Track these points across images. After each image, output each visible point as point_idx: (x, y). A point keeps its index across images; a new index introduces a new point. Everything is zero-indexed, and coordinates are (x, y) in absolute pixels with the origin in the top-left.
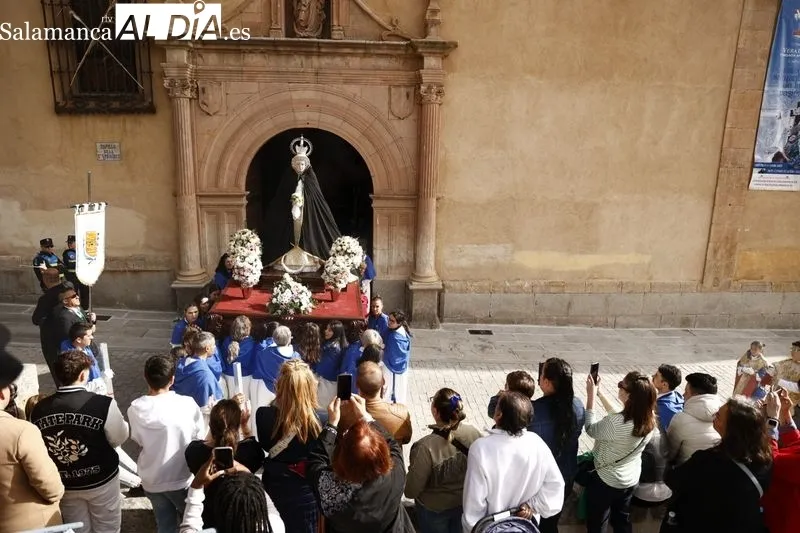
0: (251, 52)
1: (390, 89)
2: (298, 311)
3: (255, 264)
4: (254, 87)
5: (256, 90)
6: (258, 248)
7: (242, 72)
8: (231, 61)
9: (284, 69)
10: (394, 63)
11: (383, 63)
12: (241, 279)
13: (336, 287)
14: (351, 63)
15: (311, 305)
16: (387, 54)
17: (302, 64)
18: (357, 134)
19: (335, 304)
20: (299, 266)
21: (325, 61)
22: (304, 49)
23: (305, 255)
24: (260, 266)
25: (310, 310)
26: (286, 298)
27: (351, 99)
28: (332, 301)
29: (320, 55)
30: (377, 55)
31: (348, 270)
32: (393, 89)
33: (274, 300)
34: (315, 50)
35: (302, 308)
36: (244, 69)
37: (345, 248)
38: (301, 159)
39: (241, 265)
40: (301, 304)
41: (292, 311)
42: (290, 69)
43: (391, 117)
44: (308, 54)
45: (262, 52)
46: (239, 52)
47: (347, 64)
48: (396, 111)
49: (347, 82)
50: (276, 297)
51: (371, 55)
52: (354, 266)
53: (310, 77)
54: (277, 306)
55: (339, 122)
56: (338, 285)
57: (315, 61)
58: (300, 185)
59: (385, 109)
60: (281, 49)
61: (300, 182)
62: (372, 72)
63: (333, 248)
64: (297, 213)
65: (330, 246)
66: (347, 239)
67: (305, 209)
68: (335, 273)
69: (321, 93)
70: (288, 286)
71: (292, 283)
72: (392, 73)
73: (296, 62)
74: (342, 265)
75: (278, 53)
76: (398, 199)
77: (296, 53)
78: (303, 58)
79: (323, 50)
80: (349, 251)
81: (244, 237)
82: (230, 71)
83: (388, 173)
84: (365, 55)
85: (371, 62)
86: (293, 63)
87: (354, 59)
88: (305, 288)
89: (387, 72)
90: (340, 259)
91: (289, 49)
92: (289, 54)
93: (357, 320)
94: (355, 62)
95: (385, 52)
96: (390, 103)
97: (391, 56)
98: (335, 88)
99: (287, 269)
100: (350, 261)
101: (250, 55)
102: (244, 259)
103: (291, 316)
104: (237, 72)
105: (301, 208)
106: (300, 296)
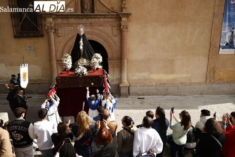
0: (71, 18)
1: (112, 28)
2: (83, 74)
3: (69, 62)
4: (72, 28)
7: (68, 24)
8: (65, 21)
10: (113, 20)
11: (110, 20)
12: (66, 67)
13: (94, 68)
15: (87, 73)
17: (86, 21)
18: (103, 41)
19: (95, 73)
20: (84, 64)
21: (93, 20)
22: (86, 17)
23: (85, 60)
25: (87, 74)
26: (79, 71)
27: (101, 31)
29: (91, 18)
30: (108, 18)
31: (98, 62)
32: (113, 28)
33: (76, 72)
34: (90, 17)
35: (84, 74)
37: (96, 57)
38: (81, 31)
39: (65, 63)
40: (84, 73)
41: (81, 75)
43: (113, 36)
44: (88, 18)
45: (74, 18)
46: (67, 18)
47: (99, 20)
48: (114, 34)
49: (100, 26)
50: (76, 71)
52: (100, 62)
53: (89, 25)
54: (77, 74)
55: (97, 38)
56: (95, 67)
57: (90, 20)
58: (82, 39)
59: (111, 33)
61: (81, 38)
62: (107, 23)
63: (93, 57)
64: (81, 47)
65: (92, 56)
66: (97, 54)
67: (84, 46)
68: (93, 63)
69: (92, 29)
70: (80, 68)
72: (113, 23)
74: (96, 61)
75: (79, 18)
77: (84, 18)
78: (86, 19)
79: (92, 17)
80: (98, 57)
81: (66, 56)
82: (65, 24)
83: (112, 52)
84: (105, 18)
85: (106, 20)
86: (83, 21)
87: (101, 19)
88: (85, 68)
89: (111, 23)
90: (95, 59)
92: (82, 18)
93: (101, 76)
94: (102, 20)
95: (110, 17)
97: (112, 18)
98: (96, 28)
99: (80, 65)
100: (98, 60)
102: (66, 61)
103: (81, 76)
105: (82, 46)
106: (83, 70)
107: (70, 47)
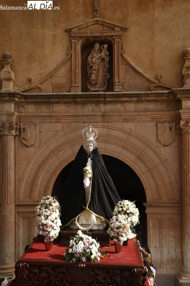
0: (58, 103)
1: (157, 125)
2: (89, 259)
3: (55, 221)
4: (59, 126)
5: (61, 129)
6: (58, 211)
7: (51, 116)
8: (44, 110)
9: (80, 114)
10: (160, 106)
11: (151, 106)
12: (44, 234)
13: (119, 240)
14: (128, 108)
15: (99, 254)
16: (154, 100)
17: (93, 109)
18: (133, 158)
19: (119, 255)
20: (89, 225)
21: (109, 107)
22: (94, 99)
23: (94, 216)
24: (59, 223)
25: (99, 259)
26: (80, 247)
27: (129, 133)
28: (116, 252)
29: (105, 103)
30: (147, 101)
31: (128, 226)
32: (159, 125)
33: (70, 250)
34: (102, 99)
35: (92, 257)
36: (53, 114)
37: (125, 209)
39: (44, 222)
40: (91, 254)
41: (84, 259)
42: (85, 114)
43: (158, 144)
44: (97, 103)
45: (66, 103)
46: (49, 103)
47: (125, 108)
48: (162, 140)
49: (126, 120)
50: (72, 247)
51: (142, 101)
52: (132, 224)
53: (99, 119)
54: (72, 255)
55: (119, 150)
56: (121, 238)
57: (103, 108)
58: (89, 162)
59: (154, 139)
60: (79, 100)
61: (89, 159)
62: (144, 113)
63: (116, 209)
64: (87, 183)
66: (126, 202)
67: (94, 180)
68: (118, 228)
69: (106, 129)
70: (81, 239)
71: (85, 237)
72: (158, 113)
73: (89, 109)
74: (123, 222)
75: (76, 103)
76: (165, 207)
77: (89, 102)
78: (94, 106)
79: (108, 99)
80: (128, 212)
81: (47, 202)
82: (44, 116)
83: (157, 187)
84: (138, 101)
85: (143, 106)
86: (87, 109)
87: (130, 104)
88: (94, 241)
89: (155, 113)
90: (121, 217)
91: (84, 100)
92: (84, 103)
93: (137, 267)
94: (131, 107)
95: (153, 98)
96: (157, 135)
97: (157, 101)
98: (117, 125)
99: (80, 227)
100: (129, 219)
101: (58, 105)
102: (47, 217)
103: (84, 263)
104: (48, 116)
105: (90, 179)
106: (91, 247)
107: (52, 172)
